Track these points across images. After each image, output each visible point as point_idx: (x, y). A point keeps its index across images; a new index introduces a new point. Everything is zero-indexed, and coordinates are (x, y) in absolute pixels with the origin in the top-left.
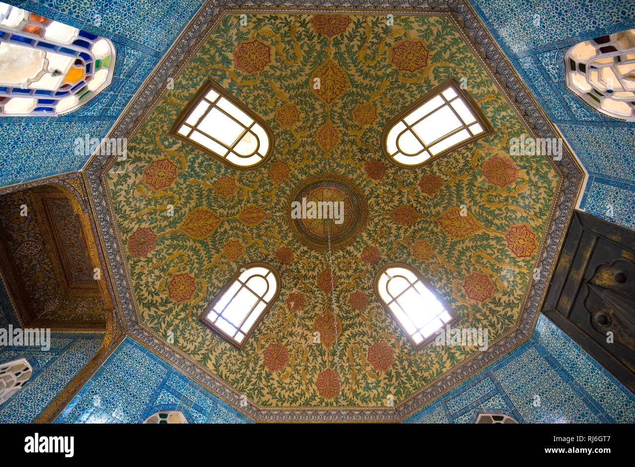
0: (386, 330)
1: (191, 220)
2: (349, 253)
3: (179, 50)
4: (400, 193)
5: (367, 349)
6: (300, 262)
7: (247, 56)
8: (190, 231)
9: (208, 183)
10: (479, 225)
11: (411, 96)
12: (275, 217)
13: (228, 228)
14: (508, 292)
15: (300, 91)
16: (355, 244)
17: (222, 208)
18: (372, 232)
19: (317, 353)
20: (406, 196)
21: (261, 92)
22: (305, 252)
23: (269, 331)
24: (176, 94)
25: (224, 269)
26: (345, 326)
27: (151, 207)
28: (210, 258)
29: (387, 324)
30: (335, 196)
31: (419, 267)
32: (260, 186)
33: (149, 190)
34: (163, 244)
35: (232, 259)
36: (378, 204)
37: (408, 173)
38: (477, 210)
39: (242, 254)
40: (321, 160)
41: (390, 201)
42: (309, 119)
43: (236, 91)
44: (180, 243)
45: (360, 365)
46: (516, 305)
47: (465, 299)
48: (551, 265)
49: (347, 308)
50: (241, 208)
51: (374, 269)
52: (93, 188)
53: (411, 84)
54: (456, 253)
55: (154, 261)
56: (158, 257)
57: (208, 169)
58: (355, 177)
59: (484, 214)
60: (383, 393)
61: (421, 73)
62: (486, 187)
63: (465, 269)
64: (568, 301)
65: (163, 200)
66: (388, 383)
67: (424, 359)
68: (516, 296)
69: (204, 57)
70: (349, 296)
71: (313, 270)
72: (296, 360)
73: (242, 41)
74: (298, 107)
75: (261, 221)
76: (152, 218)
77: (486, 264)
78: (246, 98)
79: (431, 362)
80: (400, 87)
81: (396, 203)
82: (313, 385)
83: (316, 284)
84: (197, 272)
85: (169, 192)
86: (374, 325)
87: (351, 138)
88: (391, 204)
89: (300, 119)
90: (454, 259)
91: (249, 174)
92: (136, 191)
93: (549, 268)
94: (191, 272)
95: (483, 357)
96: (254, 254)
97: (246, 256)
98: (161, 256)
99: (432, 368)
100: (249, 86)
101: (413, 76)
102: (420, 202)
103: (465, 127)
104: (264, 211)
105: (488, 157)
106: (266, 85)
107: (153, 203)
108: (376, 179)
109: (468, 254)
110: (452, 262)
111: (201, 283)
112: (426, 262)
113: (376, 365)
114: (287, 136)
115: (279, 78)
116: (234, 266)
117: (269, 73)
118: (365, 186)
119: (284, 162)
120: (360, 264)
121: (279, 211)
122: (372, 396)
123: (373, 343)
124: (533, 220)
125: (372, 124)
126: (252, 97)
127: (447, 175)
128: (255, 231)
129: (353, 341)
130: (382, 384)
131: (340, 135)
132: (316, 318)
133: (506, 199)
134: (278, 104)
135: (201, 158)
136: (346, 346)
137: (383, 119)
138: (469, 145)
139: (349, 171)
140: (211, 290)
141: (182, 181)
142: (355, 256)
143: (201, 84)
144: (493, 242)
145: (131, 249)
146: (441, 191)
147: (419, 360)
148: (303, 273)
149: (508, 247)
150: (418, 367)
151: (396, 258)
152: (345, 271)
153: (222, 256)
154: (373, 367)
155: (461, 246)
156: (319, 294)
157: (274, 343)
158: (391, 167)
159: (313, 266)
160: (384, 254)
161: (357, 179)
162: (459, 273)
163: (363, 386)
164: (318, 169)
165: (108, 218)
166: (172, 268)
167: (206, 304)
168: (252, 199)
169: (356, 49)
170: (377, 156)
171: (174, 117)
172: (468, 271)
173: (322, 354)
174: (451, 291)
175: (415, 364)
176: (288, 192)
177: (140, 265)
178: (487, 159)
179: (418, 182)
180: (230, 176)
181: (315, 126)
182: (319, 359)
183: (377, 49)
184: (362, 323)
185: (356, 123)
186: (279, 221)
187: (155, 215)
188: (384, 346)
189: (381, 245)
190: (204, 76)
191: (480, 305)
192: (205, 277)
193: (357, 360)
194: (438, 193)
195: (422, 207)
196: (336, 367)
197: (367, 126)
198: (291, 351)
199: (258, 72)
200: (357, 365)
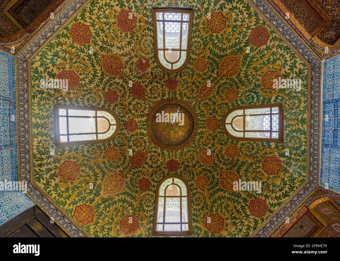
0: (82, 97)
1: (237, 66)
2: (143, 116)
3: (315, 152)
4: (151, 167)
5: (80, 76)
6: (161, 88)
7: (275, 164)
8: (233, 59)
9: (242, 91)
10: (106, 194)
11: (195, 209)
12: (194, 100)
13: (213, 75)
14: (56, 188)
15: (237, 167)
16: (144, 123)
17: (224, 83)
18: (143, 136)
19: (105, 46)
20: (148, 168)
21: (253, 152)
22: (164, 95)
23: (144, 34)
24: (294, 126)
25: (198, 50)
26: (105, 76)
27: (265, 59)
28: (211, 51)
29: (85, 100)
30: (176, 135)
31: (104, 145)
32: (215, 109)
33: (273, 68)
34: (245, 42)
35: (197, 59)
36: (155, 152)
37: (158, 178)
38: (115, 199)
39: (195, 66)
40: (199, 145)
41: (151, 158)
42: (222, 158)
43: (265, 144)
44: (234, 49)
45: (74, 63)
46: (46, 188)
47: (67, 158)
48: (65, 228)
49: (113, 87)
50: (215, 91)
51: (122, 121)
52: (311, 56)
53: (201, 213)
54: (98, 171)
55: (245, 30)
56: (244, 33)
57: (247, 98)
58: (177, 153)
59: (110, 202)
60: (44, 62)
61: (203, 222)
62: (125, 212)
63: (85, 170)
64: (38, 229)
65: (260, 67)
66: (48, 70)
67: (47, 106)
68: (52, 192)
69: (295, 152)
70: (119, 94)
71: (150, 90)
72: (113, 30)
73: (283, 169)
74: (231, 159)
75: (199, 91)
76: (261, 53)
77: (81, 184)
78: (257, 145)
79: (41, 110)
80: (203, 207)
81: (148, 161)
82: (89, 24)
83: (142, 84)
84: (213, 38)
85: (260, 73)
86: (91, 93)
87: (197, 167)
88: (149, 158)
89: (225, 155)
90: (95, 168)
91: (225, 110)
92: (281, 64)
93: (65, 226)
94: (217, 36)
95: (26, 148)
96: (188, 72)
97: (192, 67)
98: (242, 34)
99: (38, 107)
100: (261, 151)
101: (204, 217)
102: (139, 172)
103: (164, 223)
104: (202, 98)
105: (140, 223)
106: (254, 157)
107: (266, 62)
108: (168, 161)
109: (93, 178)
110: (94, 166)
111: (206, 33)
112: (104, 151)
113: (65, 73)
114: (224, 143)
115: (251, 164)
116: (194, 57)
117: (257, 163)
118: (169, 154)
119: (214, 130)
120: (131, 116)
121: (195, 105)
122: (49, 53)
123: (80, 82)
124: (94, 229)
125: (195, 181)
126: (255, 147)
127: (144, 196)
128: (198, 84)
129: (92, 72)
130: (50, 65)
131: (202, 164)
132: (124, 65)
133: (112, 219)
134: (241, 153)
135: (255, 101)
136: (93, 65)
137: (194, 188)
138: (153, 218)
139: (183, 153)
140: (197, 33)
141: (257, 83)
142: (138, 118)
143: (285, 138)
144: (92, 196)
145: (265, 30)
146: (137, 187)
147: (48, 102)
148: (154, 84)
149: (85, 204)
150: (45, 99)
151: (119, 137)
152: (135, 105)
153: (204, 57)
154: (66, 69)
155: (100, 176)
156: (135, 80)
157: (135, 29)
158: (168, 173)
159: (153, 92)
160: (127, 133)
161: (176, 153)
162: (85, 165)
163: (60, 53)
164: (196, 140)
165: (294, 44)
166: (230, 31)
167: (194, 22)
168: (213, 99)
169: (236, 204)
170: (178, 171)
171: (285, 114)
172: (83, 171)
173: (102, 48)
174: (77, 153)
175: (47, 98)
176: (199, 117)
177: (253, 22)
178: (140, 222)
179: (150, 180)
180: (233, 102)
181: (216, 157)
182: (100, 43)
183: (229, 213)
184: (98, 87)
185: (201, 175)
186: (191, 99)
187: (260, 56)
188: (73, 87)
189: (132, 135)
190: (287, 142)
191: (57, 164)
192: (206, 38)
193: (78, 64)
194: (137, 185)
195: (135, 171)
196: (86, 48)
197: (196, 179)
198: (121, 33)
199: (263, 160)
200: (76, 62)
